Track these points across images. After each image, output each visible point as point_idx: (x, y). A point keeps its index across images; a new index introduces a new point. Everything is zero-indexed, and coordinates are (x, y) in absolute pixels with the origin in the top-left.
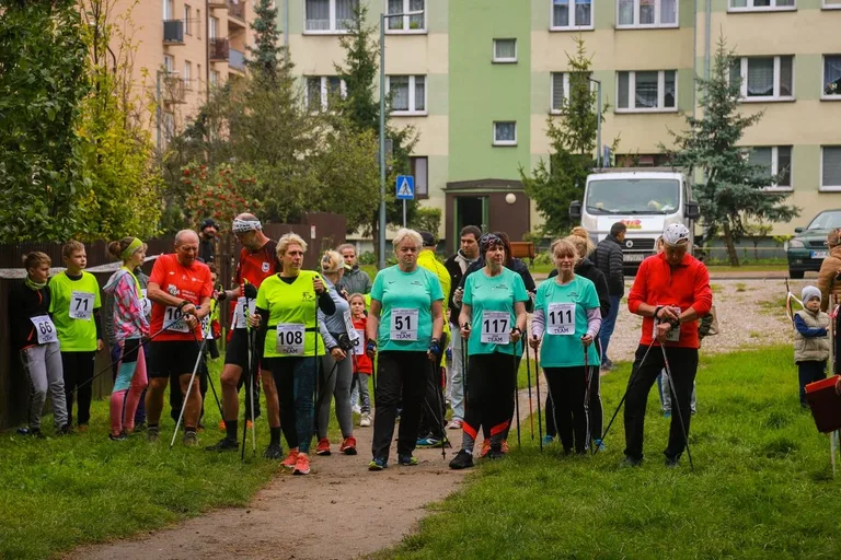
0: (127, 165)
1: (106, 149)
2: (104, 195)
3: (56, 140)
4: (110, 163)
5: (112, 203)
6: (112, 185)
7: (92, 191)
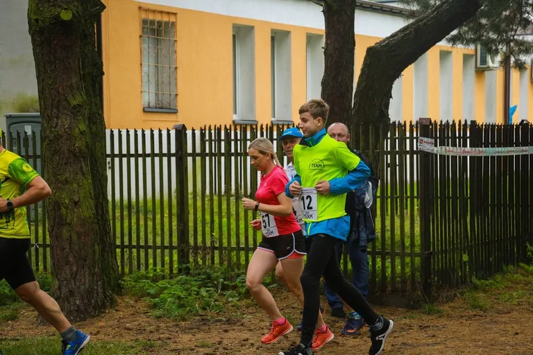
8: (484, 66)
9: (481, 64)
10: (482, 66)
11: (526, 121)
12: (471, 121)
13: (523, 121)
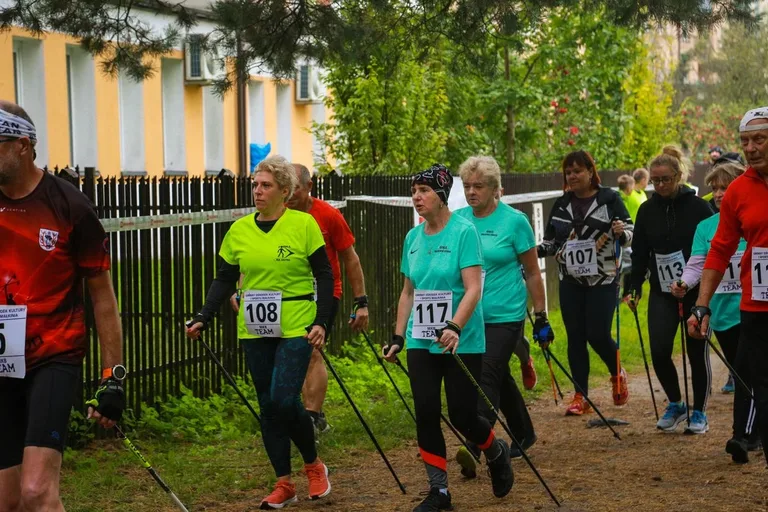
0: (656, 110)
1: (642, 100)
2: (640, 134)
3: (612, 95)
4: (644, 110)
5: (645, 139)
6: (645, 127)
7: (632, 132)
8: (198, 78)
9: (192, 76)
10: (194, 78)
11: (229, 171)
12: (86, 169)
13: (223, 171)
